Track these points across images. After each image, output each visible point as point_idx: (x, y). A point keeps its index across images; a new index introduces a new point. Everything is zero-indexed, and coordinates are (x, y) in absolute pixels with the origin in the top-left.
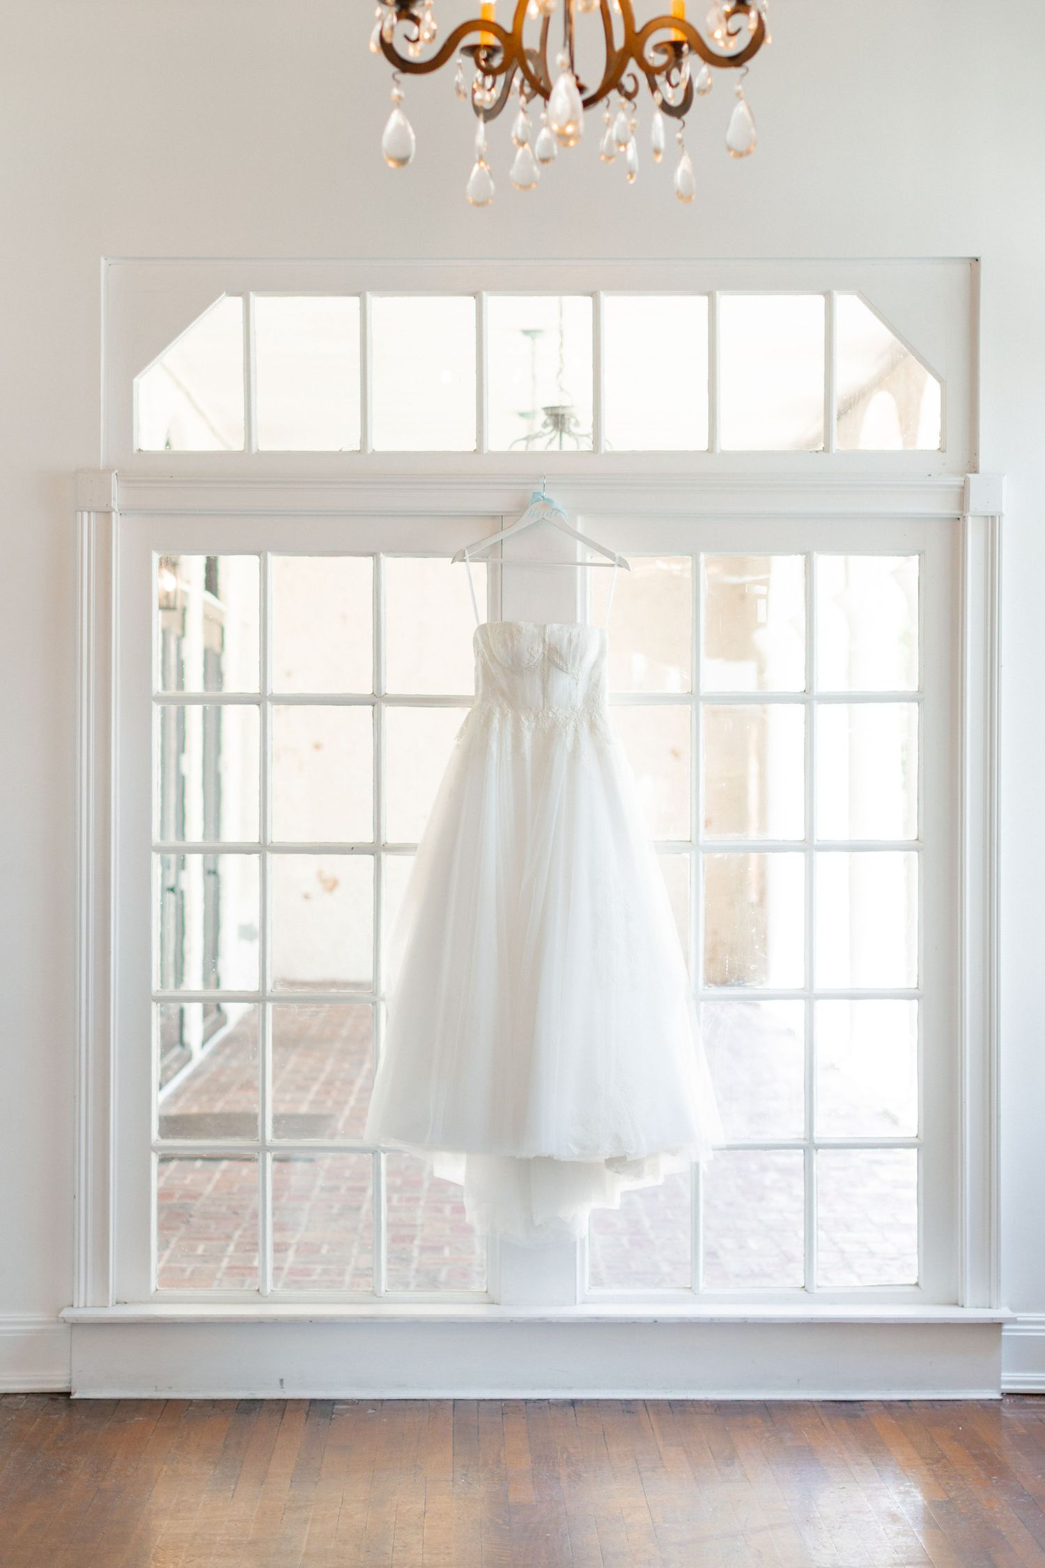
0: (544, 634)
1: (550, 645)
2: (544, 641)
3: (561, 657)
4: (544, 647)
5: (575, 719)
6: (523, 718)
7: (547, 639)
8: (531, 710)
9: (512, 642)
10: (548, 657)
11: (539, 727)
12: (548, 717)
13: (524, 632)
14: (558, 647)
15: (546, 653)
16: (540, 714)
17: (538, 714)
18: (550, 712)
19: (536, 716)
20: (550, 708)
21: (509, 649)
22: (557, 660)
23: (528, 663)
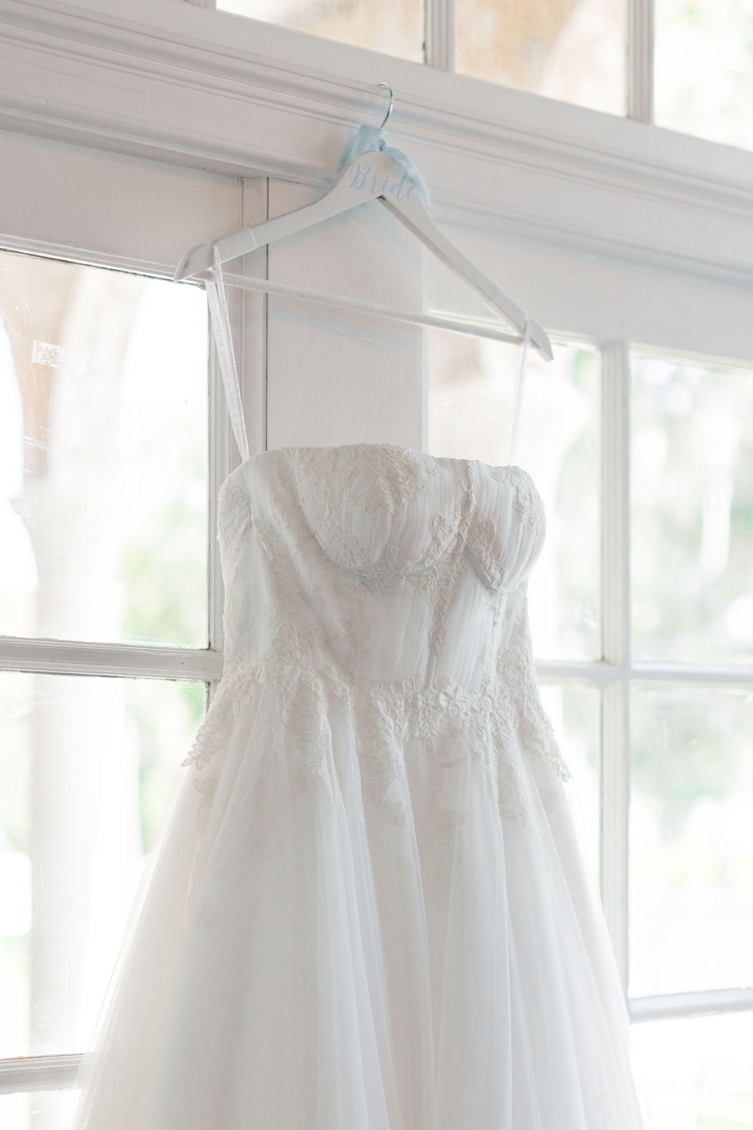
0: (469, 487)
1: (476, 514)
2: (467, 503)
3: (497, 552)
4: (462, 521)
5: (491, 714)
6: (382, 707)
7: (474, 501)
8: (398, 686)
9: (398, 501)
10: (466, 548)
11: (417, 734)
12: (438, 707)
13: (424, 475)
14: (495, 524)
15: (465, 535)
16: (420, 697)
17: (415, 698)
18: (442, 697)
19: (412, 705)
20: (442, 685)
21: (389, 517)
22: (486, 557)
23: (422, 562)
